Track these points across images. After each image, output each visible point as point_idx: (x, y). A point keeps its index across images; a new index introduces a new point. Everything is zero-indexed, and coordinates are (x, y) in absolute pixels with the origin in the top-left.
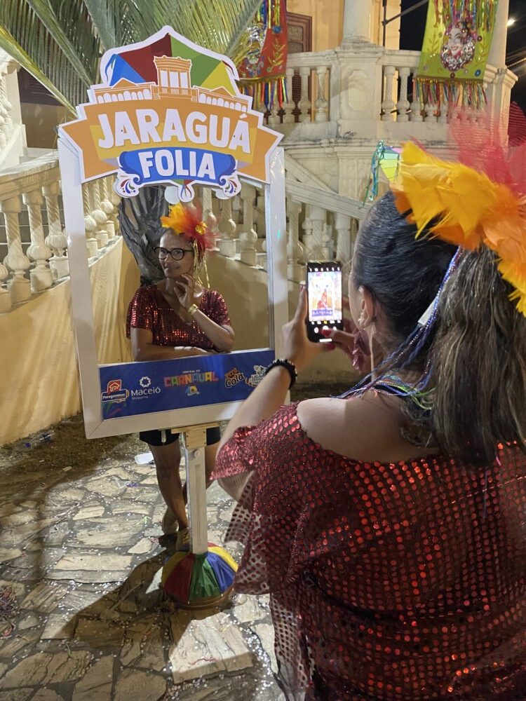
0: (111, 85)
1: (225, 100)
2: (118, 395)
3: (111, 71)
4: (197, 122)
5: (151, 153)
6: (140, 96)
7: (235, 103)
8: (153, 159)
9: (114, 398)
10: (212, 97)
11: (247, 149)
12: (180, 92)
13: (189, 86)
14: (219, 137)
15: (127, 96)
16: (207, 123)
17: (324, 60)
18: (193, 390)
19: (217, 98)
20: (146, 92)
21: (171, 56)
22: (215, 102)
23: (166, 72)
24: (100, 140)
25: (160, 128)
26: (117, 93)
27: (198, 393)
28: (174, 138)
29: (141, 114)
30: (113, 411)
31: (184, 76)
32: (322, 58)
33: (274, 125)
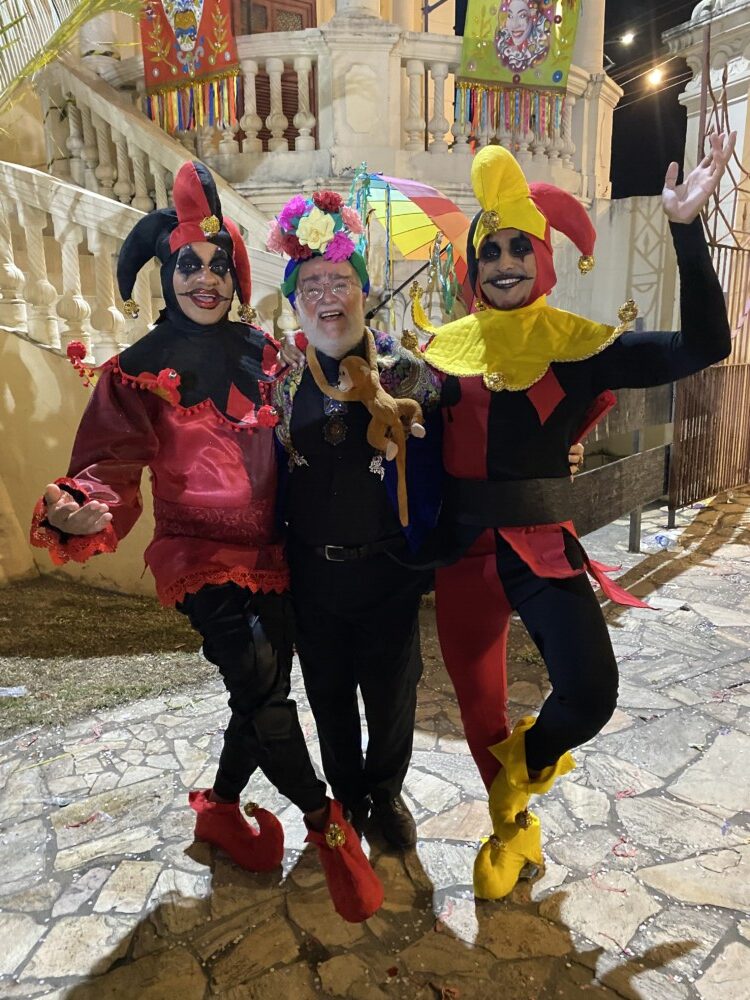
17: (303, 46)
32: (302, 43)
33: (227, 156)
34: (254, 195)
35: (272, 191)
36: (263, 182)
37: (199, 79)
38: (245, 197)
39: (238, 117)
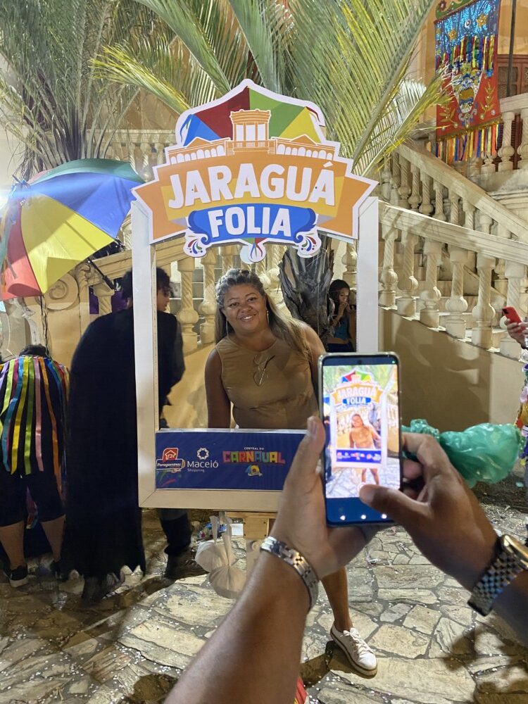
0: (185, 145)
1: (307, 149)
2: (175, 464)
3: (185, 131)
4: (273, 175)
5: (221, 211)
6: (214, 154)
7: (318, 150)
8: (223, 218)
9: (168, 467)
10: (292, 147)
11: (330, 201)
12: (256, 145)
13: (266, 138)
14: (298, 190)
15: (201, 155)
16: (285, 176)
18: (254, 470)
19: (298, 148)
20: (220, 149)
21: (249, 109)
22: (295, 152)
23: (242, 126)
24: (171, 201)
25: (232, 186)
26: (190, 153)
27: (260, 474)
28: (247, 194)
29: (213, 171)
30: (167, 481)
31: (262, 129)
33: (486, 175)
34: (504, 199)
35: (518, 195)
36: (512, 190)
37: (472, 129)
38: (498, 200)
39: (497, 150)
